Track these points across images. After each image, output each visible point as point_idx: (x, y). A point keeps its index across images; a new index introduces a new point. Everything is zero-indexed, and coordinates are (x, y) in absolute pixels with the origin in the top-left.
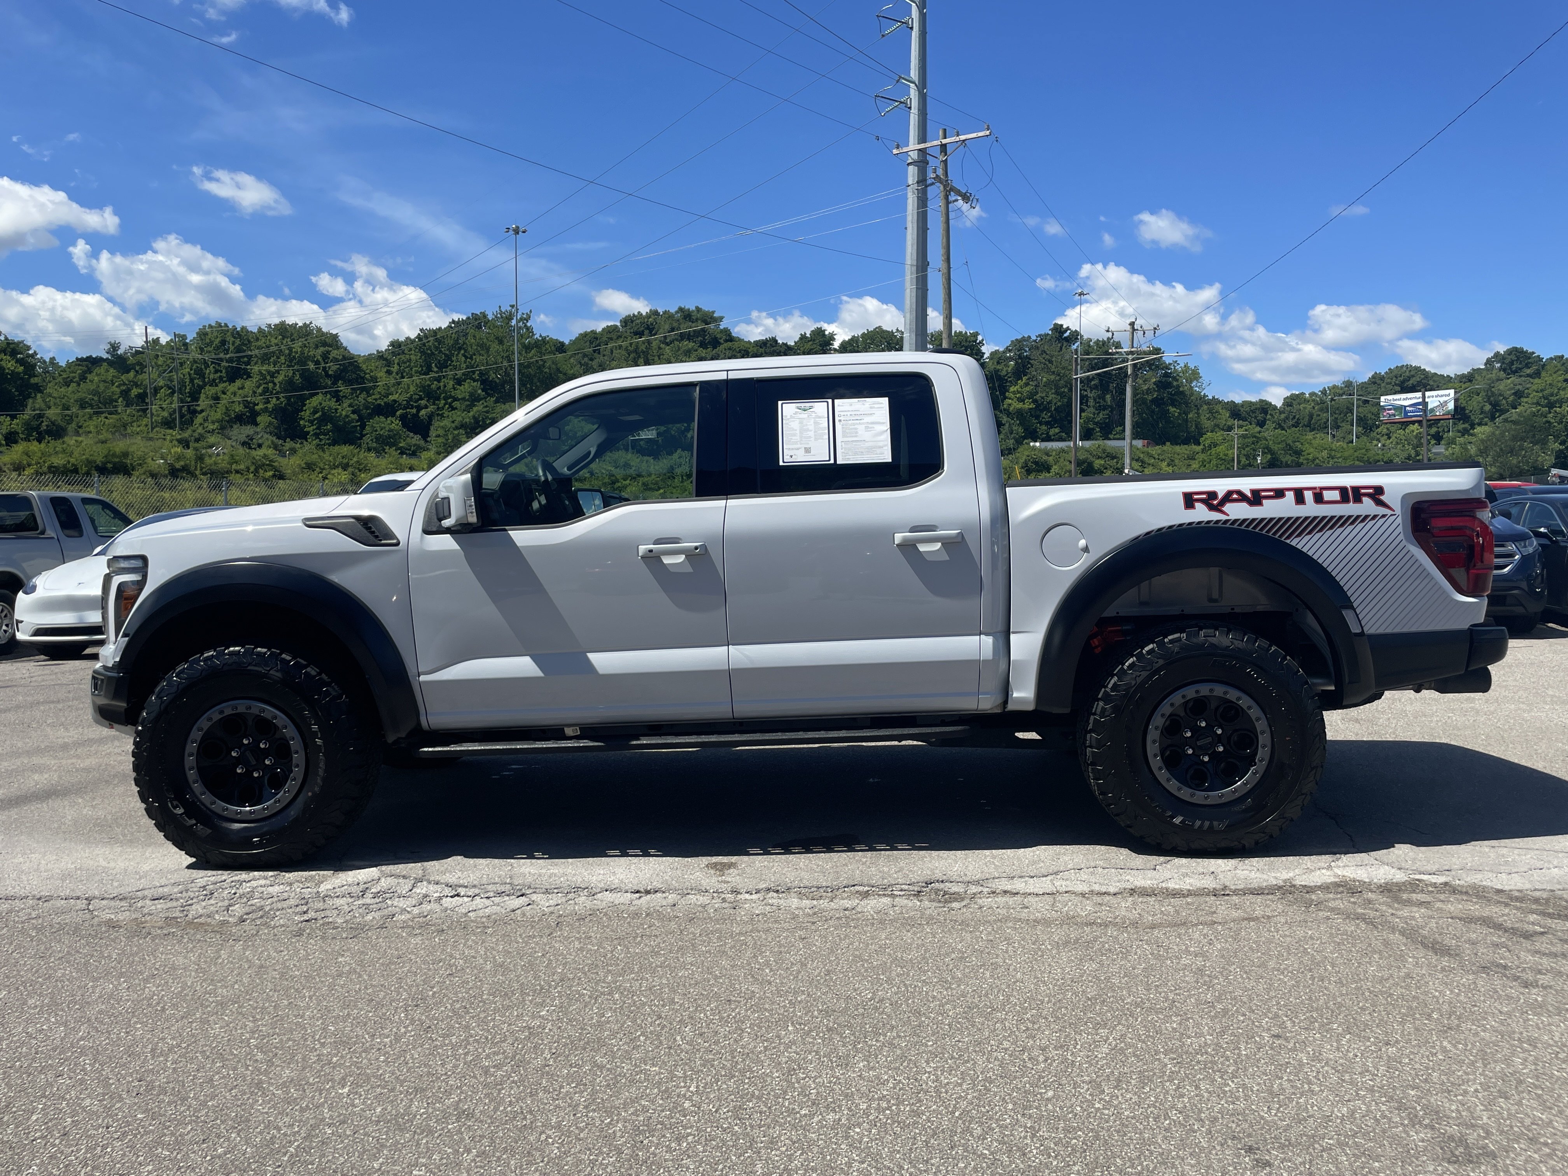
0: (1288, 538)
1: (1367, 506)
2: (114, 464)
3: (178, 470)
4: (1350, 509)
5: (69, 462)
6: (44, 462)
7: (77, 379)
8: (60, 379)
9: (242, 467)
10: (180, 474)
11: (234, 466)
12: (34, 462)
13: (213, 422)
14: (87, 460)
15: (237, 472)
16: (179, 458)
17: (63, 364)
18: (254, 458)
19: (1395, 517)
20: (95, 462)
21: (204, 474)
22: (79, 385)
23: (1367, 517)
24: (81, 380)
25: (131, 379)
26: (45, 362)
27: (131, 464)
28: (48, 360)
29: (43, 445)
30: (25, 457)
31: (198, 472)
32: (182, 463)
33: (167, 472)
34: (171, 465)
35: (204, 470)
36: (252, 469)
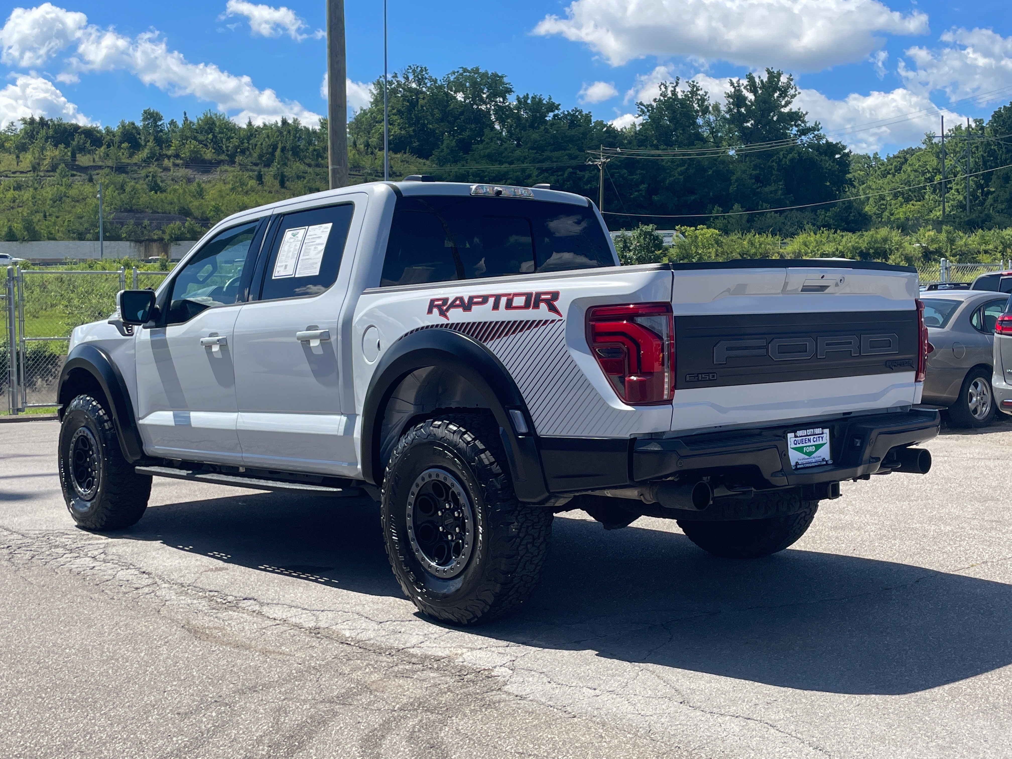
0: (485, 341)
1: (543, 312)
2: (876, 249)
3: (932, 253)
4: (530, 314)
5: (837, 249)
6: (818, 250)
7: (893, 171)
8: (879, 172)
9: (991, 247)
10: (932, 257)
11: (983, 247)
12: (809, 251)
13: (1002, 202)
14: (853, 246)
15: (986, 252)
16: (933, 241)
17: (884, 158)
18: (1003, 238)
19: (561, 322)
20: (860, 248)
21: (954, 255)
22: (894, 175)
23: (546, 321)
24: (896, 171)
25: (934, 167)
26: (869, 157)
27: (890, 249)
28: (872, 156)
29: (818, 236)
30: (803, 247)
31: (948, 254)
32: (935, 246)
33: (920, 255)
34: (925, 248)
35: (954, 251)
36: (1000, 248)
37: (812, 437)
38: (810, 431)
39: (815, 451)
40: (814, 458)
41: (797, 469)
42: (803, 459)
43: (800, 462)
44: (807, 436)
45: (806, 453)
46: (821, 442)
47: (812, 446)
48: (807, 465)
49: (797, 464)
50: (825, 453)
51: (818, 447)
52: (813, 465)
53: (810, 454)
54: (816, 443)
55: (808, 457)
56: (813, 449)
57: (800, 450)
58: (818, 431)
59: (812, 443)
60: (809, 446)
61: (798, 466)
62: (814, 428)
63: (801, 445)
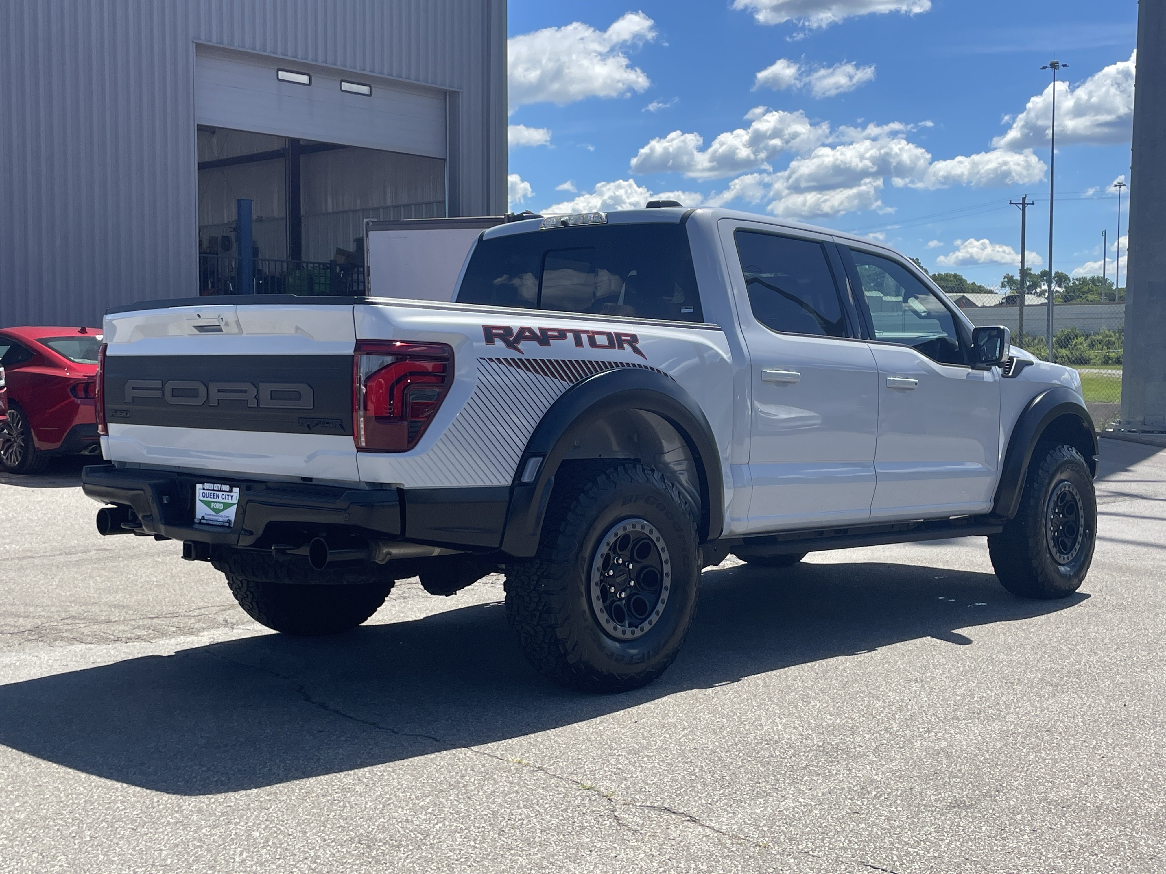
37: (221, 493)
38: (217, 486)
39: (223, 510)
40: (221, 516)
41: (200, 523)
42: (210, 515)
43: (206, 517)
44: (213, 490)
45: (213, 509)
46: (230, 501)
47: (220, 503)
48: (210, 522)
49: (203, 518)
50: (231, 513)
51: (227, 506)
52: (218, 523)
53: (217, 511)
54: (224, 501)
55: (214, 513)
56: (221, 507)
57: (208, 504)
58: (226, 488)
59: (220, 500)
60: (217, 502)
61: (202, 521)
62: (221, 484)
63: (209, 499)
